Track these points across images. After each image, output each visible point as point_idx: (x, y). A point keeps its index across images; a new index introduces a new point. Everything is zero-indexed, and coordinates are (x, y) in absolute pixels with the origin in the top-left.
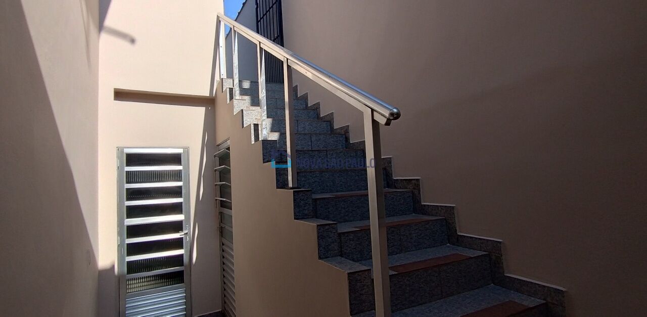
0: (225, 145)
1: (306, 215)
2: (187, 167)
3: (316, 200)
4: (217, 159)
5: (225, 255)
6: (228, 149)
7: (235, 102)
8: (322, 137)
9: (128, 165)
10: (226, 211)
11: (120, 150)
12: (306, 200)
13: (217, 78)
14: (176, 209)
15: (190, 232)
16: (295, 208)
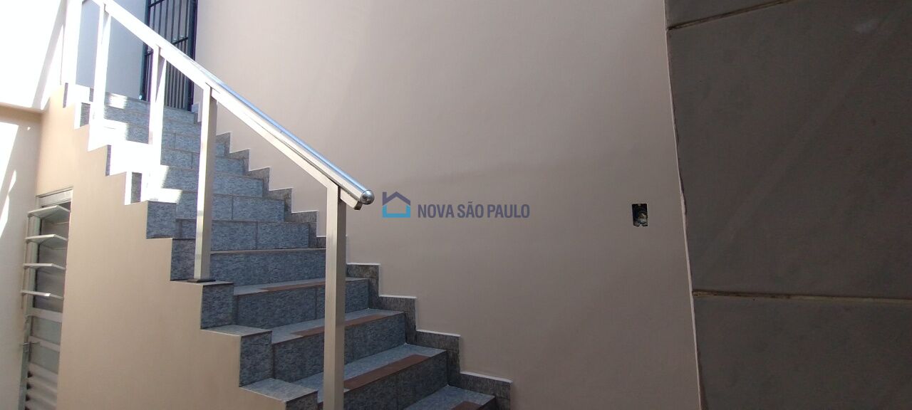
1: (221, 321)
3: (238, 297)
4: (35, 220)
5: (34, 394)
6: (67, 205)
7: (93, 128)
8: (249, 202)
10: (45, 314)
12: (224, 298)
13: (53, 81)
16: (203, 312)
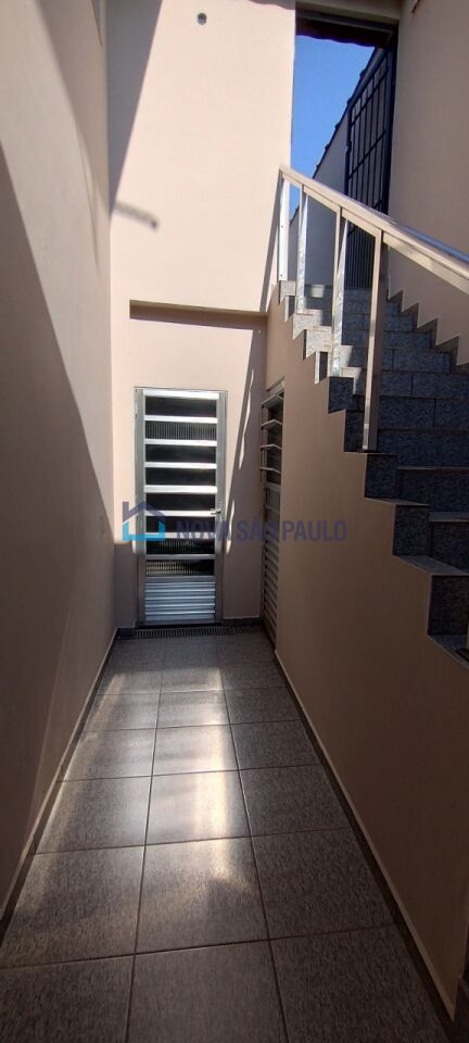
0: (278, 390)
2: (224, 421)
3: (404, 472)
4: (266, 411)
5: (269, 547)
6: (282, 395)
7: (296, 318)
8: (432, 378)
9: (148, 413)
10: (273, 487)
11: (138, 390)
12: (387, 470)
13: (273, 282)
14: (208, 477)
15: (225, 511)
16: (367, 481)
